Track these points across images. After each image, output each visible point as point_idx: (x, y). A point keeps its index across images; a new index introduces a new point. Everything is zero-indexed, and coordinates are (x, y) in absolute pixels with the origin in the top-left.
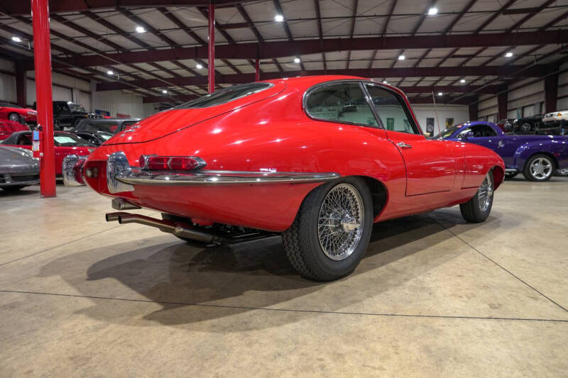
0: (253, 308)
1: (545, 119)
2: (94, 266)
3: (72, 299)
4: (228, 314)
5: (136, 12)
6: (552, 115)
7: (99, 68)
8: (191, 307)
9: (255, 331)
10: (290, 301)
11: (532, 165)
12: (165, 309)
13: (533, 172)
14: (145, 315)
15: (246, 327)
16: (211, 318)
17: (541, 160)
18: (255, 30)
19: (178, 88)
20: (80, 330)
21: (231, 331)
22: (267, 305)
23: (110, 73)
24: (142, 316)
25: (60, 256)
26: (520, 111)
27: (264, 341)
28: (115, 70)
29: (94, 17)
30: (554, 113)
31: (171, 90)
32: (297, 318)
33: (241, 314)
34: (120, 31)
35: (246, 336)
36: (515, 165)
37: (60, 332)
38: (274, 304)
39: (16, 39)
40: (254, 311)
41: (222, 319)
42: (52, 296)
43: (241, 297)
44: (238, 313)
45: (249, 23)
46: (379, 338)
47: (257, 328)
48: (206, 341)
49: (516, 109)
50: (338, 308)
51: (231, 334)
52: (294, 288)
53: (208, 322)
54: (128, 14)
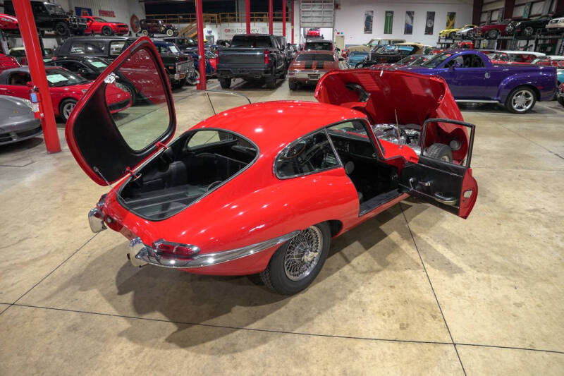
0: (238, 329)
1: (549, 26)
2: (119, 275)
3: (113, 319)
4: (222, 335)
6: (557, 21)
8: (196, 327)
9: (239, 353)
10: (264, 320)
11: (514, 98)
12: (179, 330)
13: (515, 104)
14: (167, 337)
15: (233, 349)
16: (210, 340)
17: (524, 92)
20: (126, 355)
21: (223, 354)
22: (247, 325)
24: (164, 338)
25: (90, 260)
26: (528, 7)
27: (244, 364)
30: (559, 19)
32: (267, 339)
33: (230, 335)
35: (234, 358)
36: (498, 96)
37: (114, 356)
38: (252, 323)
40: (239, 332)
41: (217, 340)
42: (98, 316)
43: (229, 314)
44: (228, 333)
46: (317, 361)
47: (240, 351)
48: (208, 364)
49: (524, 4)
50: (296, 328)
51: (224, 356)
52: (268, 302)
53: (209, 344)
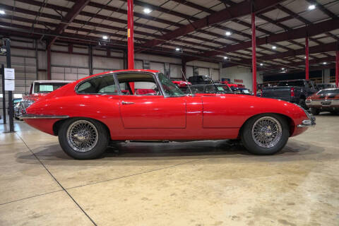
5: (224, 24)
7: (220, 56)
18: (301, 18)
19: (268, 62)
23: (226, 58)
28: (227, 56)
29: (204, 32)
31: (265, 63)
34: (220, 36)
39: (178, 49)
45: (293, 15)
54: (219, 27)
